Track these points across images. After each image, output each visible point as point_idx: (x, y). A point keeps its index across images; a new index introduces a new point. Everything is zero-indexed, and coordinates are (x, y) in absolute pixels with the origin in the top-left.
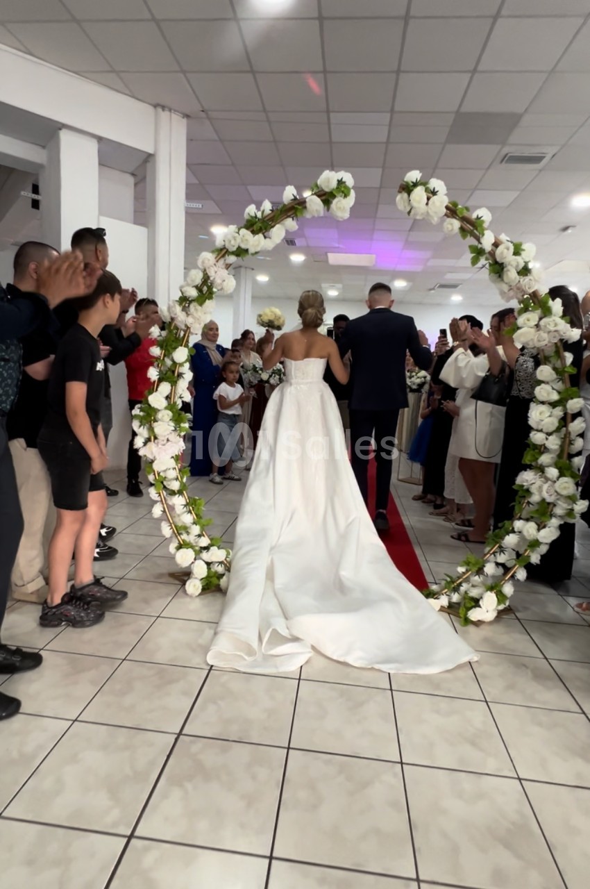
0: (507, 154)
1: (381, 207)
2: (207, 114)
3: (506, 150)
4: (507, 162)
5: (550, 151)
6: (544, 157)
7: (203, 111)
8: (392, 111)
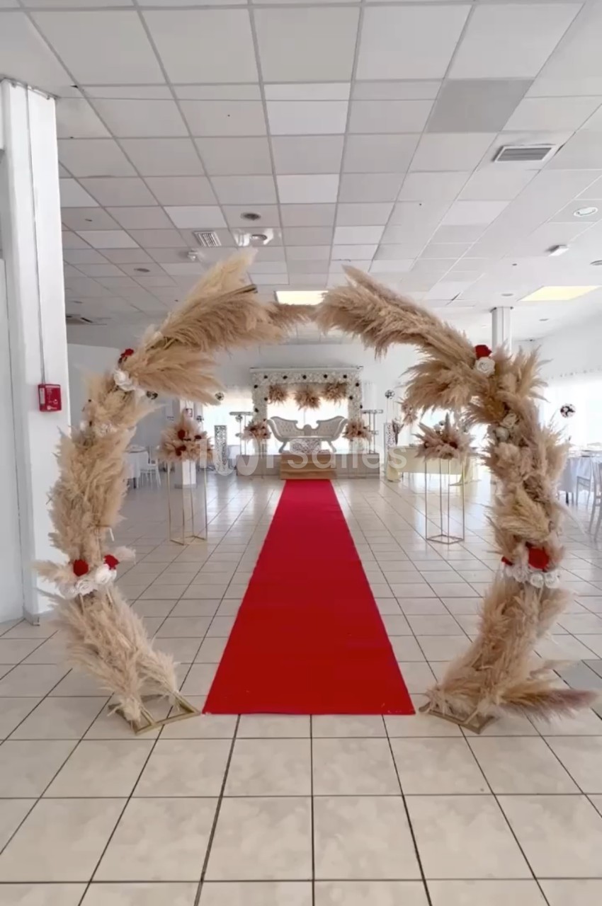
0: (501, 148)
1: (338, 229)
2: (82, 91)
3: (502, 140)
4: (500, 159)
5: (555, 141)
6: (550, 149)
7: (76, 86)
8: (353, 80)
